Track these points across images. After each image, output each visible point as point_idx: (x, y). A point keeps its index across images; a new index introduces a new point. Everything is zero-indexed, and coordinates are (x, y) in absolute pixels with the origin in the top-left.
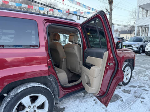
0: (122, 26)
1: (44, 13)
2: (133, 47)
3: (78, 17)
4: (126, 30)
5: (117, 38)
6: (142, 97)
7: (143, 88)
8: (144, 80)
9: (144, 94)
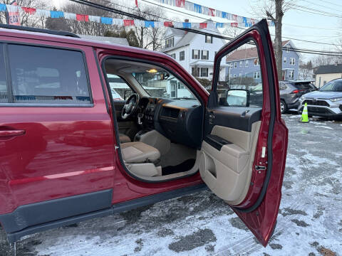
0: (322, 53)
1: (132, 33)
2: (329, 105)
3: (209, 38)
4: (332, 62)
5: (292, 84)
6: (276, 242)
7: (295, 217)
8: (317, 194)
9: (289, 233)
